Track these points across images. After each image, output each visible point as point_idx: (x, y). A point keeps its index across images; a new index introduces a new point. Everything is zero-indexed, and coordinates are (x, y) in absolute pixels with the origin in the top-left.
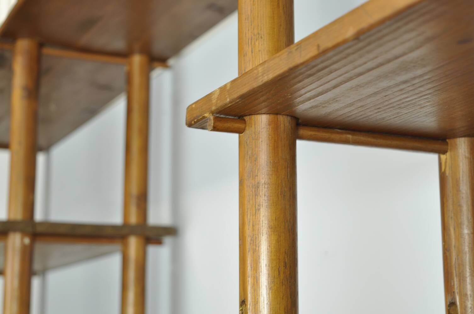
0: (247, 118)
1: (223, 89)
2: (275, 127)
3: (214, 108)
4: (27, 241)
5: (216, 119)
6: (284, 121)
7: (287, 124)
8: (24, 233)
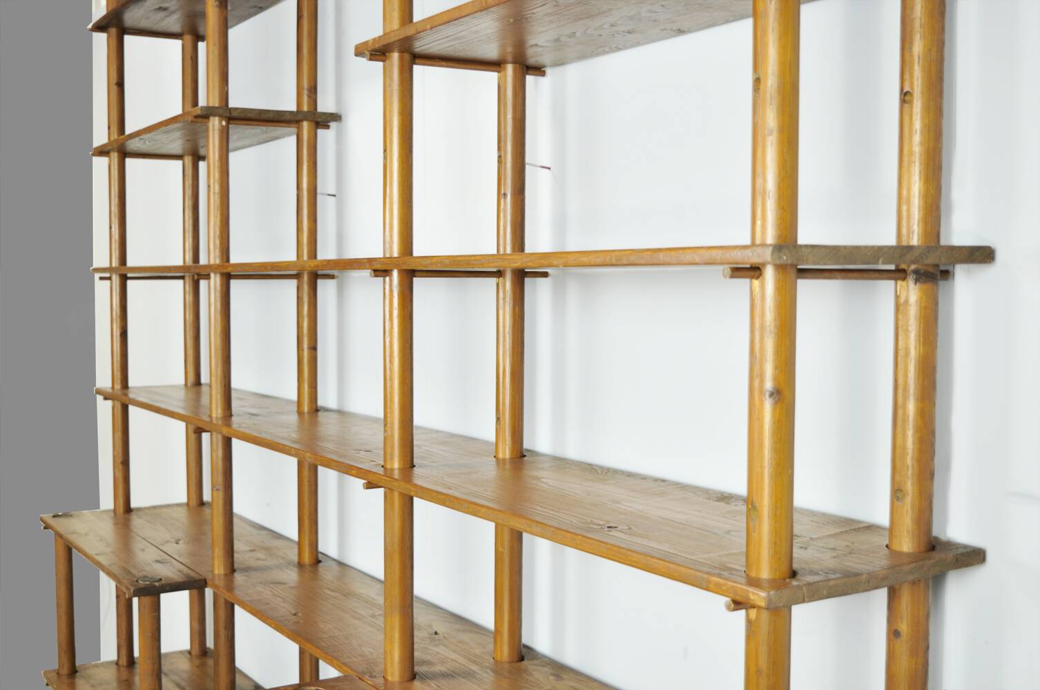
0: (387, 54)
1: (374, 40)
2: (401, 59)
3: (369, 49)
4: (224, 123)
5: (371, 55)
6: (407, 56)
7: (408, 58)
8: (221, 117)
